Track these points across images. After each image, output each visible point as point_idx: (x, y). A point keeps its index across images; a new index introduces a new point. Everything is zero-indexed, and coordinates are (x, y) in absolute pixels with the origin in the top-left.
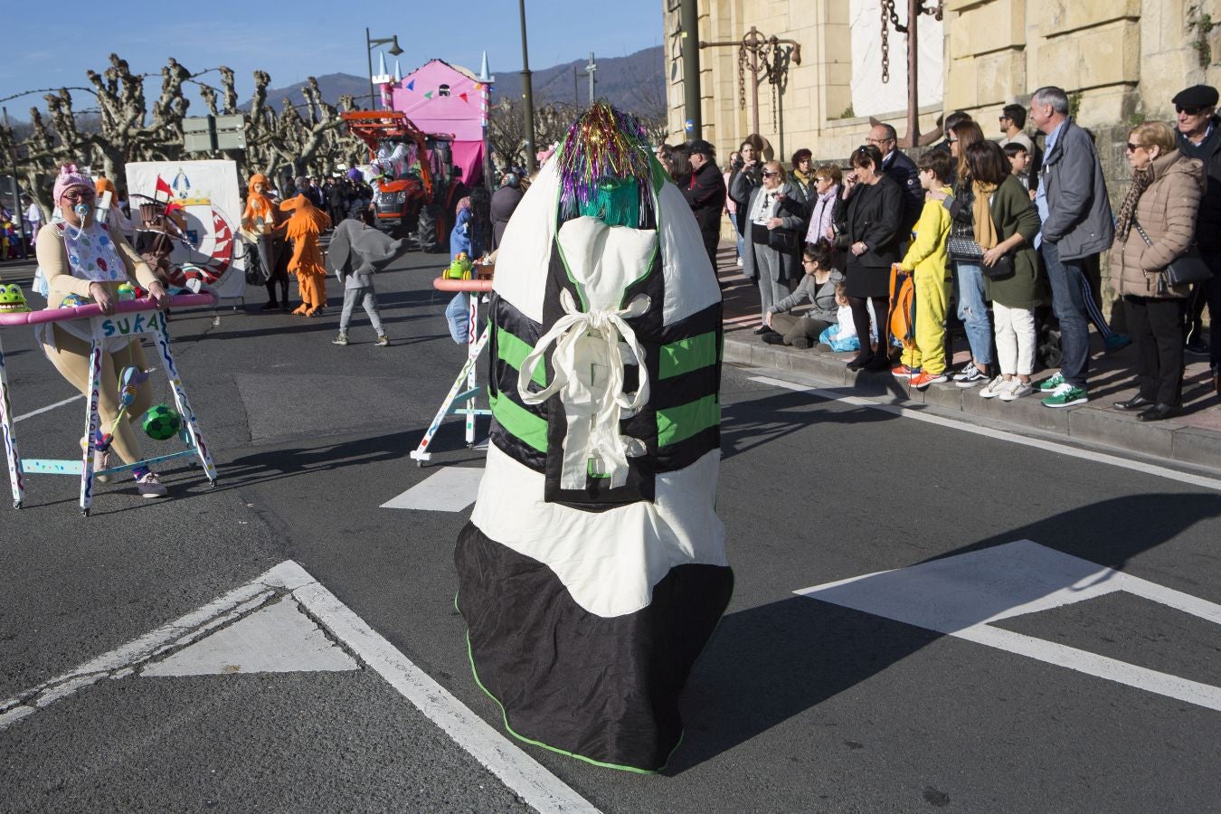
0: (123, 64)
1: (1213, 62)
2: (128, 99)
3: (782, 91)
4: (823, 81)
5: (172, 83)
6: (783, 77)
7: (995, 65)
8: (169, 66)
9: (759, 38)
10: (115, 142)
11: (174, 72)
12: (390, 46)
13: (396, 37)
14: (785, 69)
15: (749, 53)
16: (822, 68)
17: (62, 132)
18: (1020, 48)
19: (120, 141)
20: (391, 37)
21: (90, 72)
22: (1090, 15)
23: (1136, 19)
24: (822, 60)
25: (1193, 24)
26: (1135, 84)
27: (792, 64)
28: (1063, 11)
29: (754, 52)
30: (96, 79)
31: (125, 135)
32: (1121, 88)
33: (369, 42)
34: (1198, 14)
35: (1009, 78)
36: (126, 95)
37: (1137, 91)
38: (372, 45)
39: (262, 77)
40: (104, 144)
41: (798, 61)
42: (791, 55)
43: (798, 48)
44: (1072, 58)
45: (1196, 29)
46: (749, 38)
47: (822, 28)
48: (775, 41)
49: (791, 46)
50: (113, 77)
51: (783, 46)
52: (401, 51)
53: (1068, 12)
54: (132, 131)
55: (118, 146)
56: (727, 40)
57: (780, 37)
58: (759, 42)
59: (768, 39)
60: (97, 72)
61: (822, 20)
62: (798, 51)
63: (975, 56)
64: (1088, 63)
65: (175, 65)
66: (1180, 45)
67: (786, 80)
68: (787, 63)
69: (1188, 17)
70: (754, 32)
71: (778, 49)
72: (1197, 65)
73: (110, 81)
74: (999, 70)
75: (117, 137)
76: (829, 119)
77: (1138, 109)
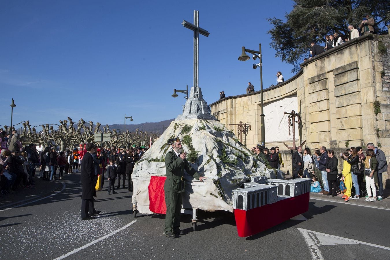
0: (70, 120)
1: (380, 137)
2: (71, 128)
3: (246, 135)
4: (257, 134)
5: (81, 124)
6: (246, 132)
7: (324, 134)
8: (81, 120)
9: (242, 124)
10: (65, 138)
11: (81, 122)
12: (130, 119)
13: (132, 117)
14: (247, 131)
15: (240, 127)
16: (257, 131)
17: (53, 135)
18: (330, 131)
19: (66, 138)
20: (131, 116)
21: (60, 121)
22: (351, 127)
23: (361, 128)
24: (257, 129)
25: (375, 130)
26: (362, 140)
27: (249, 130)
28: (343, 125)
29: (241, 127)
30: (62, 122)
31: (68, 136)
32: (360, 141)
33: (125, 117)
34: (376, 128)
35: (328, 137)
36: (70, 127)
37: (363, 141)
38: (126, 118)
39: (99, 124)
40: (62, 138)
41: (251, 129)
42: (249, 128)
43: (251, 126)
44: (346, 134)
45: (376, 131)
46: (240, 124)
47: (257, 123)
48: (246, 125)
49: (249, 126)
50: (65, 122)
51: (247, 126)
52: (133, 120)
53: (344, 126)
54: (69, 135)
55: (65, 139)
56: (232, 124)
57: (247, 124)
58: (242, 125)
59: (244, 124)
60: (62, 121)
61: (257, 121)
62: (251, 127)
63: (317, 132)
64: (350, 135)
65: (82, 120)
66: (373, 134)
67: (247, 133)
68: (248, 129)
69: (374, 129)
70: (241, 122)
71: (246, 127)
72: (377, 138)
73: (65, 123)
74: (325, 135)
75: (66, 137)
76: (258, 142)
77: (363, 145)
